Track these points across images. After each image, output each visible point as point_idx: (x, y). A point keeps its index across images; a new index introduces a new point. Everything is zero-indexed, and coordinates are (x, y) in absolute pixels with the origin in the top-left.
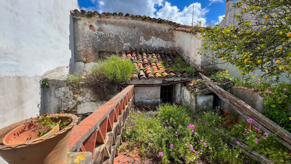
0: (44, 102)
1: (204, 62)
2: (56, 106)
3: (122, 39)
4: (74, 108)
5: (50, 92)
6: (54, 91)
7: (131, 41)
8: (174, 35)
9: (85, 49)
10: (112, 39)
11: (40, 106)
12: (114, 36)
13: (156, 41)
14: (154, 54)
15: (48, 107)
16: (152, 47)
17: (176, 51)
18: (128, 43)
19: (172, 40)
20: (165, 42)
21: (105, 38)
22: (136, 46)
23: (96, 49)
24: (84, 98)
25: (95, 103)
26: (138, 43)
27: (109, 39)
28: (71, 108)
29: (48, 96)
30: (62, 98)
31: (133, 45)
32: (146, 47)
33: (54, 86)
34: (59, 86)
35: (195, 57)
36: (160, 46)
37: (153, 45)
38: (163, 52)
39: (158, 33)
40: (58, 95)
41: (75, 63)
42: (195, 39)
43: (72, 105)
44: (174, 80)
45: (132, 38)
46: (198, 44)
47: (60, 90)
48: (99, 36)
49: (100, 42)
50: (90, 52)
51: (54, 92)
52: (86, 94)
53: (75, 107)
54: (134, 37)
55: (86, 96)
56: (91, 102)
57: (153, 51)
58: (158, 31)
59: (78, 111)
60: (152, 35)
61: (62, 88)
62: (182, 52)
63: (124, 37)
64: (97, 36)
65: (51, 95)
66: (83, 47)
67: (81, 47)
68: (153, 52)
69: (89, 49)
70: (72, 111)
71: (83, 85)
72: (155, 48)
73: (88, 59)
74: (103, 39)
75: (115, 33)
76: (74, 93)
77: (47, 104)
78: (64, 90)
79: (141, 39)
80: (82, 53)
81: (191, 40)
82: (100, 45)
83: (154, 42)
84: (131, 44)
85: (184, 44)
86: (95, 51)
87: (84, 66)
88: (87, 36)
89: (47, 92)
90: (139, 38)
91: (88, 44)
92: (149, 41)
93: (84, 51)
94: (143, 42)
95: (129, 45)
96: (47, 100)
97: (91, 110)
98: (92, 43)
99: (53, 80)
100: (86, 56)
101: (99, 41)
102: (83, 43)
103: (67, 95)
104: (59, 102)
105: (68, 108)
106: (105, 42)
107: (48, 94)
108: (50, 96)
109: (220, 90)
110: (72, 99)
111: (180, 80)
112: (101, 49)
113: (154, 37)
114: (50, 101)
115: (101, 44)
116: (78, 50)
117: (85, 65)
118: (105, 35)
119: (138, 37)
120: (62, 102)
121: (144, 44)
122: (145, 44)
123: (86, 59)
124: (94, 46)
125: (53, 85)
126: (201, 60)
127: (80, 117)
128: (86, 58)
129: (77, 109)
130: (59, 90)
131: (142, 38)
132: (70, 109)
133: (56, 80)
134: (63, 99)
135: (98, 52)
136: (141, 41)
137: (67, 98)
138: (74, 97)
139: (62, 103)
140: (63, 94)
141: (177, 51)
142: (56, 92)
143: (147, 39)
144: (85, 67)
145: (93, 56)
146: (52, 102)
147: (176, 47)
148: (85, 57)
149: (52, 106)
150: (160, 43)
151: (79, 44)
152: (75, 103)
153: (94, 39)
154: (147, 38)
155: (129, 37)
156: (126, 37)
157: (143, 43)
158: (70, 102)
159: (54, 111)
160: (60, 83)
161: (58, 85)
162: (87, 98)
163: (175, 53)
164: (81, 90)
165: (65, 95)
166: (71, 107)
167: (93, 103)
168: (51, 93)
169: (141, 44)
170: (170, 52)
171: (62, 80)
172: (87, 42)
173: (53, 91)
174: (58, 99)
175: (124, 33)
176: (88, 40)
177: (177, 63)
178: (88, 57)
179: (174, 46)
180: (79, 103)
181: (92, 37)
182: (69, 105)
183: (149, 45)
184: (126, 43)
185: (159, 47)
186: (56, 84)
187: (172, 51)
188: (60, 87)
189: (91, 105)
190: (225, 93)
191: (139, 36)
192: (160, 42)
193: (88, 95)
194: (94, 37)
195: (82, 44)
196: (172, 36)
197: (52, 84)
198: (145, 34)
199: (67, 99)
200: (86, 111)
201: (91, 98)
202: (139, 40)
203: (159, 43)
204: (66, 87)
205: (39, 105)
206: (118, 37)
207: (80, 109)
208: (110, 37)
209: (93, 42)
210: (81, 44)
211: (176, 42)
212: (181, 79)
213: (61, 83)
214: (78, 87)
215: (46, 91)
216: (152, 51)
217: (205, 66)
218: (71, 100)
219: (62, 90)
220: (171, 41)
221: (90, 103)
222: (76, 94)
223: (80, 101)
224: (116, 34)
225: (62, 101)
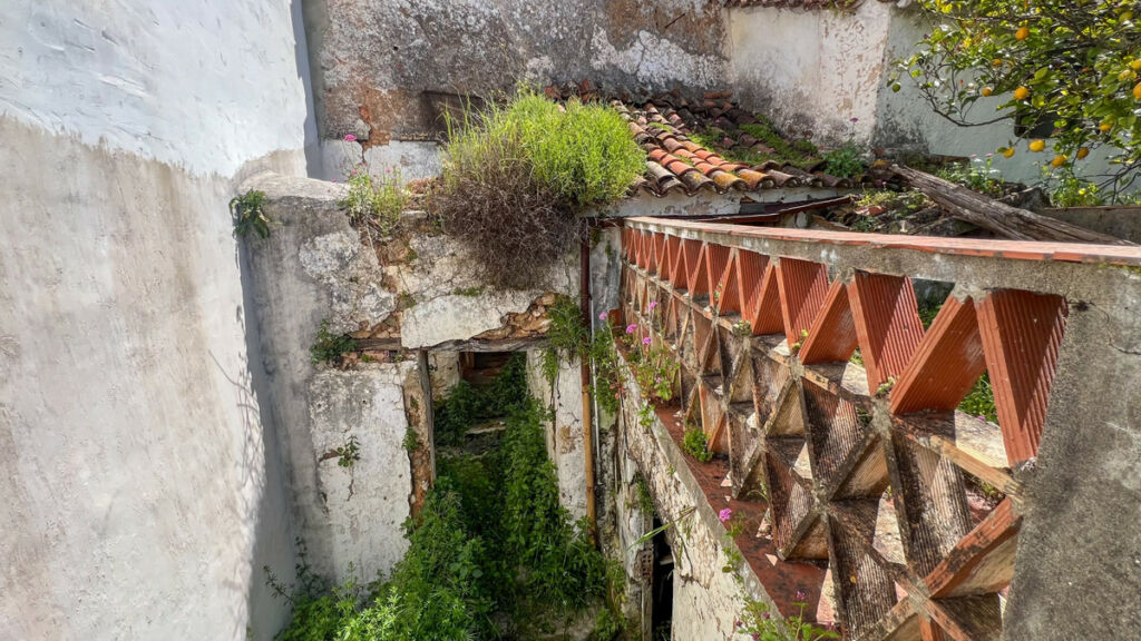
0: (253, 301)
1: (885, 128)
2: (309, 318)
3: (518, 38)
4: (385, 325)
5: (277, 256)
6: (294, 253)
7: (556, 46)
8: (724, 30)
9: (361, 79)
10: (475, 35)
11: (243, 316)
12: (483, 21)
13: (656, 50)
14: (654, 110)
15: (270, 323)
16: (640, 80)
17: (731, 100)
18: (546, 59)
19: (717, 54)
20: (690, 61)
21: (446, 28)
22: (577, 70)
23: (407, 81)
24: (427, 280)
25: (474, 301)
26: (586, 62)
27: (465, 37)
28: (373, 324)
29: (267, 274)
30: (333, 280)
31: (566, 66)
32: (618, 78)
33: (292, 228)
34: (316, 225)
35: (840, 111)
36: (671, 78)
37: (643, 72)
38: (684, 103)
39: (665, 15)
40: (313, 269)
41: (320, 144)
42: (845, 34)
43: (378, 310)
44: (784, 202)
45: (561, 37)
46: (860, 57)
47: (321, 246)
48: (418, 18)
49: (423, 47)
50: (384, 92)
51: (292, 257)
52: (433, 264)
53: (392, 321)
54: (571, 30)
55: (435, 272)
56: (457, 298)
57: (648, 98)
58: (664, 8)
59: (402, 336)
60: (640, 27)
61: (331, 237)
62: (765, 100)
63: (527, 27)
64: (411, 20)
65: (279, 269)
66: (353, 70)
67: (342, 72)
68: (649, 101)
69: (378, 79)
70: (379, 336)
71: (418, 222)
72: (653, 85)
73: (375, 126)
74: (436, 33)
75: (487, 6)
76: (384, 260)
77: (267, 309)
78: (338, 246)
79: (595, 40)
80: (347, 99)
81: (825, 42)
82: (427, 63)
83: (647, 57)
84: (558, 61)
85: (776, 66)
86: (405, 88)
87: (361, 161)
88: (367, 18)
89: (262, 256)
90: (591, 37)
91: (372, 55)
92: (630, 53)
93: (354, 89)
94: (606, 54)
95: (546, 66)
96: (266, 292)
97: (458, 329)
98: (389, 52)
99: (289, 198)
100: (365, 112)
101: (419, 42)
102: (349, 49)
103: (353, 270)
104: (318, 300)
105: (360, 324)
106: (445, 46)
107: (266, 264)
108: (277, 272)
109: (1020, 217)
110: (374, 285)
111: (805, 199)
112: (432, 84)
113: (648, 35)
114: (281, 298)
115: (432, 58)
116: (329, 82)
117: (366, 155)
118: (445, 13)
119: (586, 33)
120: (334, 300)
121: (608, 64)
122: (615, 66)
123: (367, 129)
124: (399, 68)
125: (288, 223)
126: (873, 121)
127: (413, 360)
128: (366, 121)
129: (397, 329)
130: (314, 246)
131: (600, 38)
132: (369, 329)
133: (299, 199)
134: (336, 285)
135: (420, 95)
136: (597, 49)
137: (351, 280)
138: (384, 275)
139: (332, 304)
140: (335, 261)
141: (736, 97)
142: (304, 256)
143: (621, 41)
144: (364, 161)
145: (398, 113)
146: (286, 299)
147: (732, 82)
148: (362, 118)
149: (290, 316)
150: (672, 64)
151: (329, 56)
152: (392, 303)
153: (397, 34)
154: (622, 39)
155: (548, 27)
156: (537, 29)
157: (604, 62)
158: (367, 297)
159: (301, 338)
160: (319, 215)
161: (313, 222)
162: (440, 281)
163: (729, 106)
164: (414, 243)
165: (341, 267)
166: (374, 318)
167: (467, 302)
168: (281, 259)
169: (597, 64)
170: (711, 103)
171: (328, 198)
172: (366, 45)
173: (288, 250)
174: (312, 287)
175: (529, 8)
176: (372, 36)
177: (757, 142)
178: (376, 119)
179: (723, 79)
180: (408, 300)
181: (387, 22)
182: (364, 310)
183: (628, 70)
184: (537, 57)
185: (668, 83)
186: (303, 220)
187: (715, 98)
188: (322, 232)
189: (458, 310)
190: (1047, 224)
191: (590, 27)
192: (670, 59)
193: (443, 267)
194: (398, 23)
195: (346, 54)
196: (718, 33)
197: (281, 219)
198: (614, 18)
199: (355, 286)
200: (437, 335)
201: (455, 280)
202: (588, 45)
203: (665, 63)
204: (351, 230)
205: (239, 309)
206: (502, 27)
207: (412, 327)
208: (467, 25)
209: (396, 48)
210: (342, 55)
211: (732, 62)
212: (809, 196)
213: (326, 213)
214: (399, 234)
215: (255, 252)
216: (645, 94)
217: (888, 146)
218: (373, 291)
219: (331, 247)
220: (712, 58)
221: (451, 300)
222: (393, 263)
223: (412, 292)
224: (495, 11)
225: (331, 295)
